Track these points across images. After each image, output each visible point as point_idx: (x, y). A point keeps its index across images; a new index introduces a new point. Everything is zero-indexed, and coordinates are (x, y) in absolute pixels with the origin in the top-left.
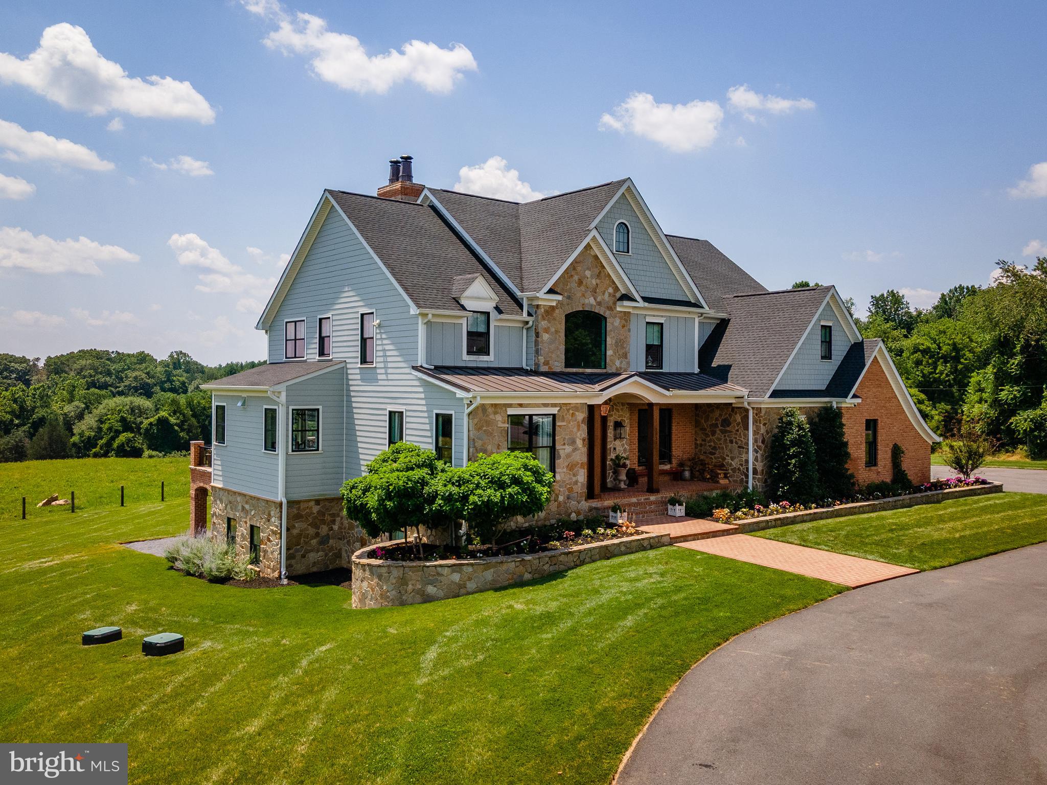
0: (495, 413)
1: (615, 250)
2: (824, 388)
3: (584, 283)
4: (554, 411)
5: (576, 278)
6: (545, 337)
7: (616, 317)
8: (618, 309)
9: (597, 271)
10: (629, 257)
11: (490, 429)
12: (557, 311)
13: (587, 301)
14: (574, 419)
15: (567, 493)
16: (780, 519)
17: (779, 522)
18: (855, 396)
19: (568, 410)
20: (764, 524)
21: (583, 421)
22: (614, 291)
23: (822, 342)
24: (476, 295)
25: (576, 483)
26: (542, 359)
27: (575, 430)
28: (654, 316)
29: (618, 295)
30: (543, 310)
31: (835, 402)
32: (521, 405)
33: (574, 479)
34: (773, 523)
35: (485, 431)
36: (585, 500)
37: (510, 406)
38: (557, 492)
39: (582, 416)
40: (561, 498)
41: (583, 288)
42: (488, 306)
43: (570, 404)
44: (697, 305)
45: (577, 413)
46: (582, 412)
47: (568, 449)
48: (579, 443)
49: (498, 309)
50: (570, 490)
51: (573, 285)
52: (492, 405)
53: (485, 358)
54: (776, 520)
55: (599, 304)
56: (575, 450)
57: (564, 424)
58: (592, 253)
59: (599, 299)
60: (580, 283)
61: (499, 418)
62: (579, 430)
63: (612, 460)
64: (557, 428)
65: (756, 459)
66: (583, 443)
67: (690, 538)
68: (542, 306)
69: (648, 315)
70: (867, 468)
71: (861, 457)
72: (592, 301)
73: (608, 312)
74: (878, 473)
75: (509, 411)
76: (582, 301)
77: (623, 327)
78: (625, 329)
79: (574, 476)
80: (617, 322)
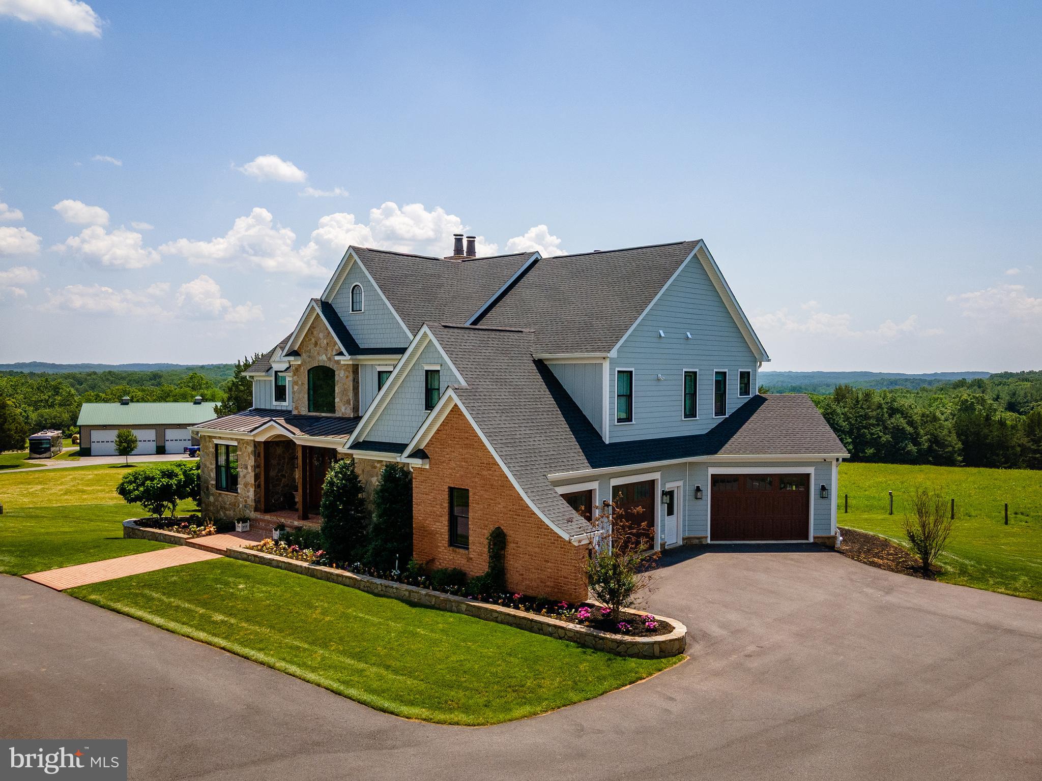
0: (209, 442)
1: (351, 311)
3: (318, 344)
4: (235, 443)
5: (313, 340)
6: (296, 388)
7: (341, 369)
8: (341, 362)
11: (208, 451)
12: (302, 368)
13: (320, 358)
14: (246, 450)
15: (244, 503)
19: (243, 444)
21: (251, 453)
25: (248, 497)
26: (294, 405)
27: (247, 458)
30: (294, 368)
32: (220, 438)
33: (248, 494)
35: (205, 452)
36: (254, 511)
37: (215, 437)
39: (250, 449)
40: (241, 506)
41: (318, 348)
42: (285, 367)
43: (244, 439)
45: (248, 447)
46: (251, 446)
47: (245, 472)
48: (249, 468)
50: (246, 501)
51: (311, 346)
52: (208, 436)
55: (329, 359)
56: (248, 473)
57: (241, 453)
59: (330, 355)
60: (316, 344)
61: (211, 445)
62: (249, 459)
64: (238, 456)
66: (252, 469)
69: (379, 365)
70: (451, 548)
71: (441, 534)
72: (324, 357)
73: (335, 366)
74: (469, 559)
75: (216, 441)
76: (318, 358)
77: (347, 377)
78: (348, 379)
79: (248, 492)
80: (342, 374)
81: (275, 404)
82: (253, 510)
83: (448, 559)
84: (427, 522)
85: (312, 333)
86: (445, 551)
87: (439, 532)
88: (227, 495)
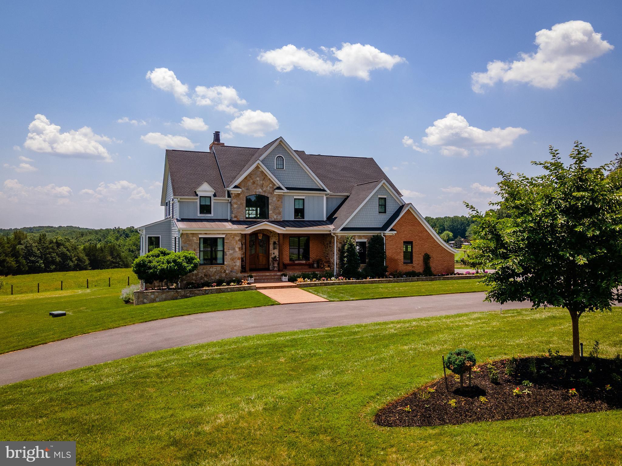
0: (193, 237)
1: (275, 168)
2: (381, 226)
3: (256, 183)
4: (224, 236)
5: (252, 181)
6: (235, 206)
7: (274, 197)
8: (275, 193)
9: (263, 178)
10: (284, 170)
11: (190, 243)
12: (241, 195)
13: (257, 191)
14: (234, 239)
17: (323, 284)
18: (392, 230)
19: (231, 236)
20: (314, 285)
21: (239, 240)
22: (273, 186)
23: (379, 205)
24: (204, 190)
25: (235, 266)
26: (233, 215)
27: (235, 244)
28: (299, 196)
29: (275, 187)
30: (234, 195)
31: (382, 233)
32: (206, 234)
33: (234, 264)
34: (320, 284)
35: (188, 243)
36: (241, 273)
37: (201, 234)
38: (225, 269)
40: (227, 272)
41: (255, 185)
42: (211, 194)
43: (231, 233)
44: (324, 190)
45: (235, 237)
46: (238, 237)
47: (231, 252)
48: (237, 249)
49: (215, 195)
50: (233, 268)
51: (250, 183)
52: (191, 233)
53: (209, 215)
55: (265, 191)
57: (229, 241)
58: (260, 170)
59: (264, 189)
60: (254, 183)
61: (194, 238)
62: (236, 244)
63: (272, 258)
64: (225, 243)
65: (337, 259)
66: (239, 250)
67: (267, 288)
69: (295, 196)
70: (405, 265)
71: (400, 260)
72: (260, 190)
73: (269, 195)
74: (413, 267)
75: (200, 236)
76: (255, 190)
77: (278, 201)
78: (279, 202)
79: (234, 263)
80: (275, 199)
81: (199, 215)
82: (239, 272)
83: (403, 268)
84: (393, 256)
85: (250, 177)
88: (212, 267)
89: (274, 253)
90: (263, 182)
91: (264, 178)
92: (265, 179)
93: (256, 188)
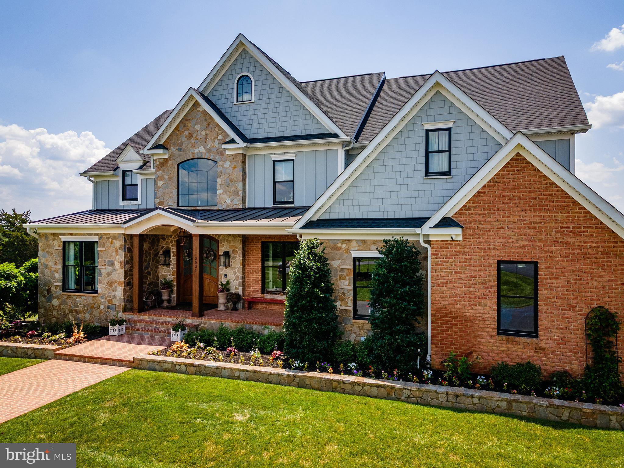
0: (54, 240)
1: (236, 101)
2: (431, 214)
3: (194, 136)
4: (96, 239)
5: (186, 133)
7: (226, 160)
8: (227, 152)
9: (205, 123)
10: (252, 104)
11: (50, 250)
12: (170, 162)
13: (196, 150)
14: (112, 245)
15: (107, 304)
16: (192, 365)
18: (446, 224)
19: (108, 238)
21: (120, 248)
22: (223, 137)
23: (428, 152)
24: (129, 159)
25: (114, 297)
27: (114, 254)
28: (285, 153)
31: (419, 235)
32: (71, 234)
33: (113, 294)
34: (183, 368)
35: (47, 251)
36: (125, 311)
37: (64, 234)
38: (99, 302)
39: (119, 243)
40: (102, 307)
41: (192, 140)
43: (109, 233)
44: (336, 136)
45: (115, 241)
46: (120, 241)
47: (109, 269)
48: (117, 265)
50: (110, 301)
51: (184, 138)
52: (52, 233)
53: (135, 203)
54: (186, 365)
55: (209, 151)
56: (115, 270)
57: (104, 249)
58: (201, 109)
60: (191, 136)
61: (56, 243)
62: (117, 255)
66: (121, 266)
68: (157, 160)
69: (275, 154)
70: (504, 337)
71: (484, 320)
72: (202, 149)
73: (218, 157)
74: (539, 349)
75: (64, 239)
76: (192, 151)
77: (234, 168)
78: (236, 169)
79: (113, 291)
80: (227, 164)
81: (122, 204)
82: (122, 310)
83: (496, 352)
84: (458, 306)
85: (185, 125)
86: (492, 341)
87: (481, 318)
88: (79, 297)
89: (226, 275)
90: (207, 132)
91: (209, 125)
92: (211, 126)
93: (194, 146)
